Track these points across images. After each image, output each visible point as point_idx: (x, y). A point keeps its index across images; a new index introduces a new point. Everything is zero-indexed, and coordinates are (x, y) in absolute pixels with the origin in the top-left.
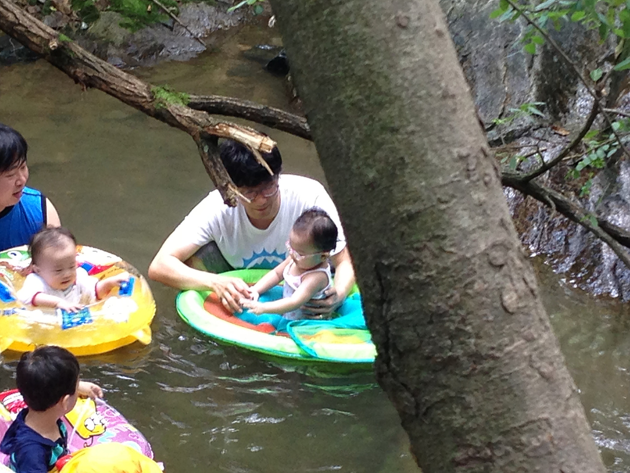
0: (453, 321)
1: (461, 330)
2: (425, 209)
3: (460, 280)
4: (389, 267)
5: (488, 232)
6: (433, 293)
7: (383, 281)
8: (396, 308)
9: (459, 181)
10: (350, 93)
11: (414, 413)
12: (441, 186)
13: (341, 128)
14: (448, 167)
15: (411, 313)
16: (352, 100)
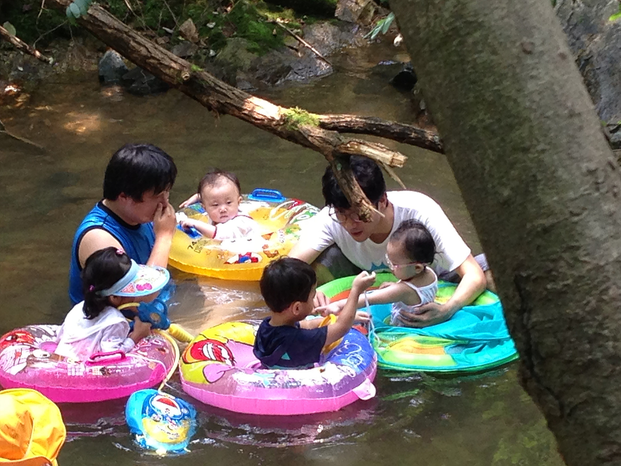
0: (591, 326)
1: (600, 334)
2: (558, 222)
3: (596, 287)
4: (528, 277)
6: (571, 301)
7: (523, 292)
8: (536, 317)
9: (589, 194)
10: (483, 117)
11: (558, 414)
12: (572, 200)
13: (475, 150)
14: (578, 181)
15: (550, 321)
16: (484, 124)
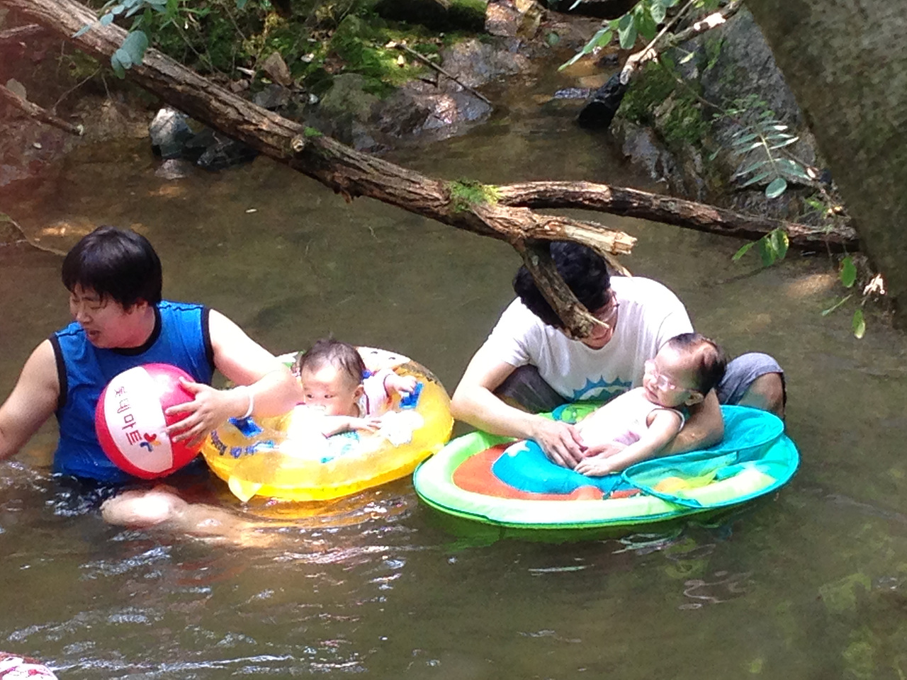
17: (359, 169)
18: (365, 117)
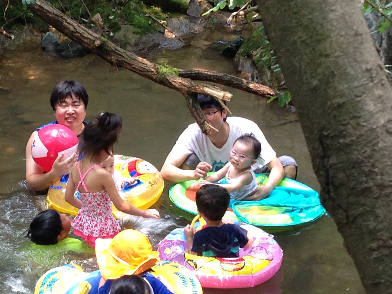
0: (367, 166)
1: (372, 171)
2: (348, 101)
3: (370, 142)
4: (327, 136)
5: (385, 113)
6: (355, 150)
7: (324, 145)
8: (333, 160)
9: (367, 84)
10: (301, 35)
11: (345, 221)
12: (356, 87)
13: (296, 56)
14: (360, 76)
15: (341, 163)
16: (302, 39)
17: (122, 56)
18: (133, 44)
